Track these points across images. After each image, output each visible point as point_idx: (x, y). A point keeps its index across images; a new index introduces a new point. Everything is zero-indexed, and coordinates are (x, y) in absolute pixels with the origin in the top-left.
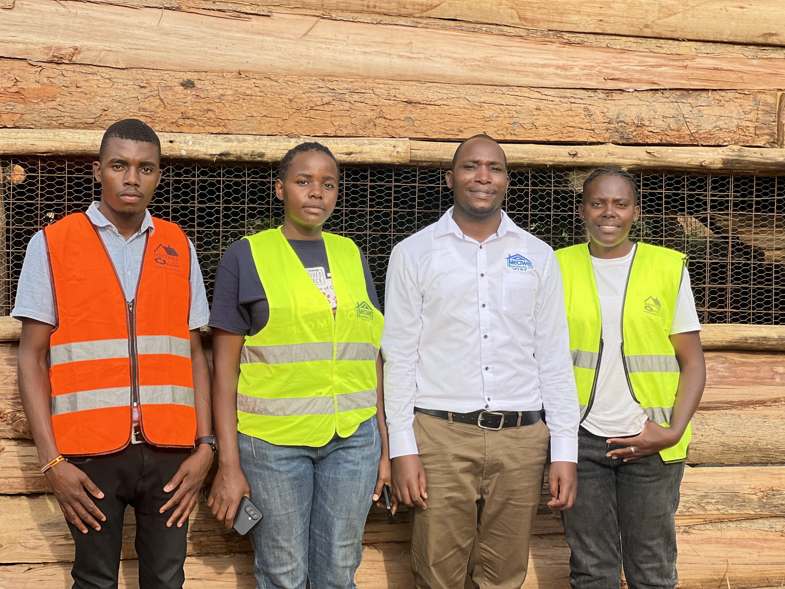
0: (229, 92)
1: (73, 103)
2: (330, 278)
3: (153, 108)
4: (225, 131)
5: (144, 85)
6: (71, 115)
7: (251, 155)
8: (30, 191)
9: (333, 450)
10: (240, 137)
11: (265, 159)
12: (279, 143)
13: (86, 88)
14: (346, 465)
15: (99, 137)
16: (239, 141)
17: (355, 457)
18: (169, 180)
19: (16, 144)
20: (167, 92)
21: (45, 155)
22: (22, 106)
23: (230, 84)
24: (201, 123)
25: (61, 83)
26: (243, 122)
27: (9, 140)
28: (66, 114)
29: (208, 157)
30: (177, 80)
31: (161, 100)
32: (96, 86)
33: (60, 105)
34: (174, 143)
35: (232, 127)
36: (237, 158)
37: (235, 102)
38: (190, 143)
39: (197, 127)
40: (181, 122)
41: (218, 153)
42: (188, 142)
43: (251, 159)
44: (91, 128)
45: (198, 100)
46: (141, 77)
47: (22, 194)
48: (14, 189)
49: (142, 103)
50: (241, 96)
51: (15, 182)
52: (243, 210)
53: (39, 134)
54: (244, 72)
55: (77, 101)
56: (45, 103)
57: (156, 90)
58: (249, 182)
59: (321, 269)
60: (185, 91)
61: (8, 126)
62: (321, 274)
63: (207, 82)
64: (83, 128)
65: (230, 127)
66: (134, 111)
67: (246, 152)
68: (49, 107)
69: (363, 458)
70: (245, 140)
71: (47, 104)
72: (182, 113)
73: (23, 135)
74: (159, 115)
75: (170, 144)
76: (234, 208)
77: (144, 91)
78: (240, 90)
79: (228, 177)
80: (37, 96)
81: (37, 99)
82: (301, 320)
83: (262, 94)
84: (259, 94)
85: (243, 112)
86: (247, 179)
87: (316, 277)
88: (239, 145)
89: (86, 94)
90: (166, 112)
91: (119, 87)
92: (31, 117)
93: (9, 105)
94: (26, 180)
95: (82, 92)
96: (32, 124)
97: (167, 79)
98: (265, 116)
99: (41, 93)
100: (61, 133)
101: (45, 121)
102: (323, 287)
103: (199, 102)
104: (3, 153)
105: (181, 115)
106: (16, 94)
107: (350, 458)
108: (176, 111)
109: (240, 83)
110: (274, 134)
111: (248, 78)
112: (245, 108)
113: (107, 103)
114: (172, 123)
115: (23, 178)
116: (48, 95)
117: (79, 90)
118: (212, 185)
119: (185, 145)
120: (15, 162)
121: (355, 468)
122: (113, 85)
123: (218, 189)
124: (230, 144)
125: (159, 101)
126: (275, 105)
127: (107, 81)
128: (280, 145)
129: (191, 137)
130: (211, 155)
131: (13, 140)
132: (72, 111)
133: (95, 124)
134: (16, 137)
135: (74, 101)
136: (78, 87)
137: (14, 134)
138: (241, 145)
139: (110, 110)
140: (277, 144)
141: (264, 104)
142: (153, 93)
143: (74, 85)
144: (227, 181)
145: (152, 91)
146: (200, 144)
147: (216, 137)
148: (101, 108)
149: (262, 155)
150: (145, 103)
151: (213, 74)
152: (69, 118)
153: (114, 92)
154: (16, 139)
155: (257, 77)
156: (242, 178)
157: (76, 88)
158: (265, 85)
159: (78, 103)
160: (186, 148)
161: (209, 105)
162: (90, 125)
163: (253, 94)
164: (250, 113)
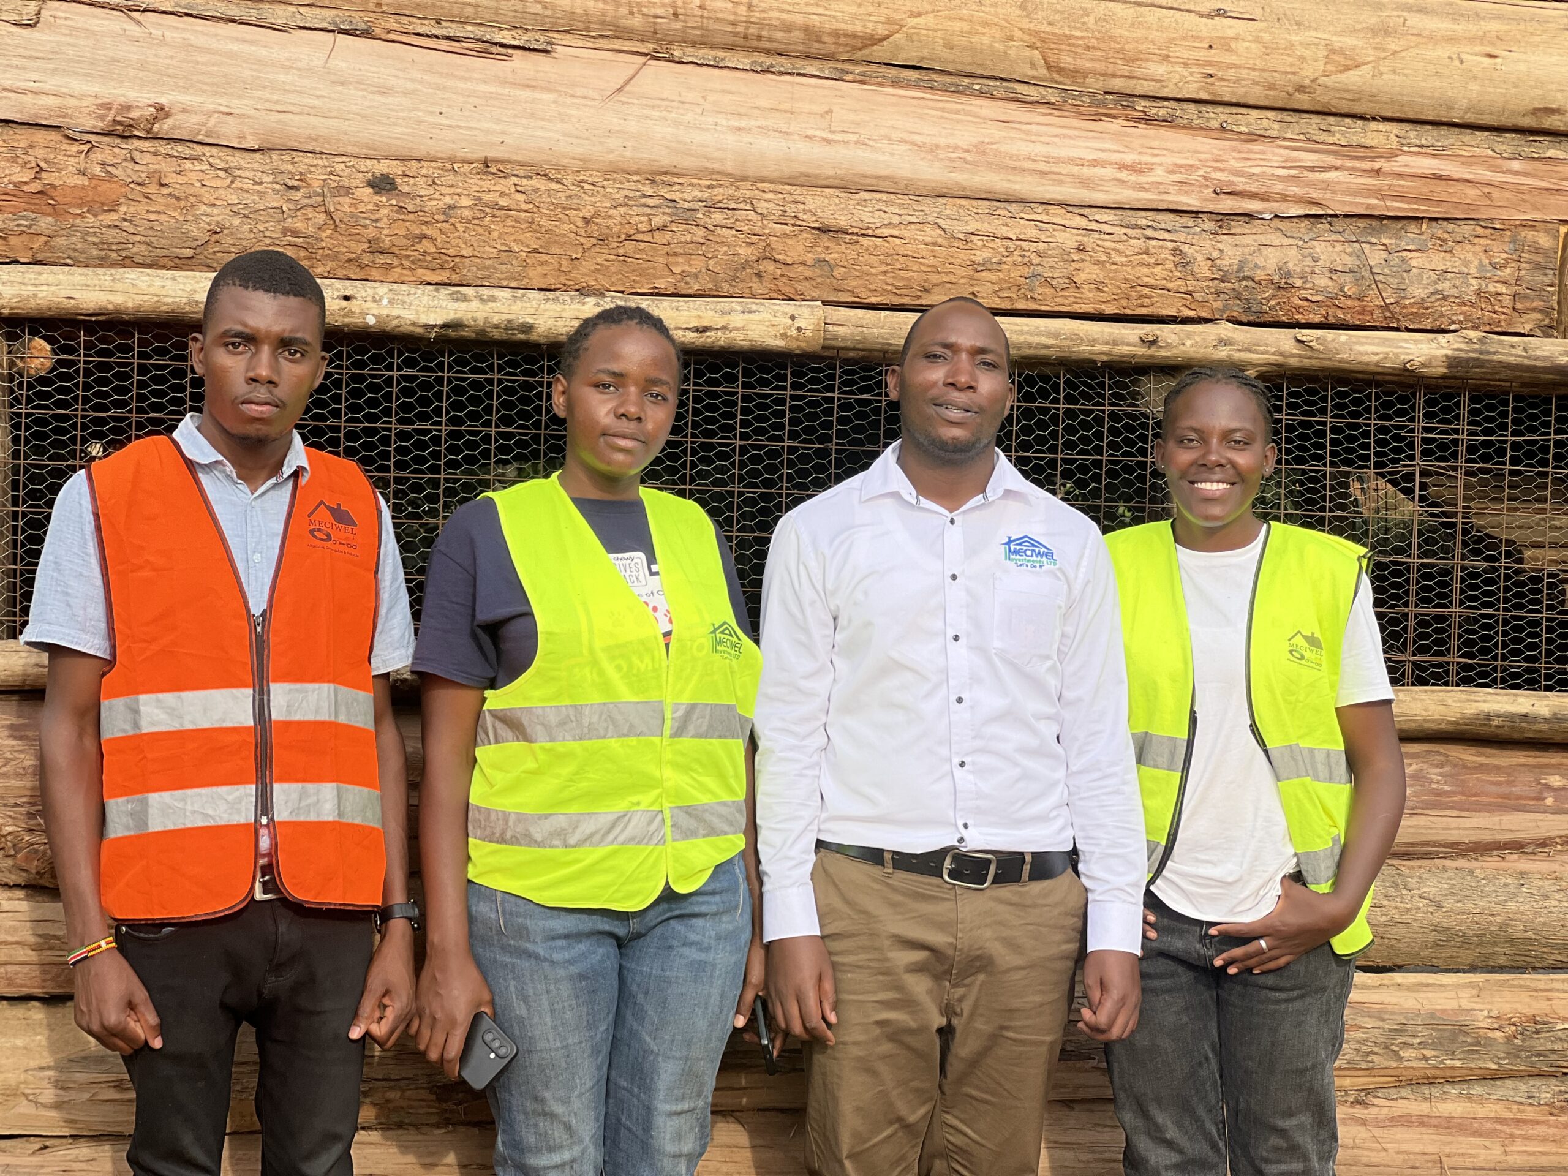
0: (465, 202)
1: (153, 217)
2: (657, 574)
3: (312, 231)
4: (455, 278)
5: (296, 183)
6: (148, 240)
7: (506, 329)
8: (61, 390)
9: (660, 919)
10: (485, 292)
11: (533, 337)
12: (562, 306)
13: (178, 186)
14: (686, 951)
15: (202, 285)
16: (482, 300)
17: (704, 935)
18: (341, 374)
19: (35, 295)
20: (340, 199)
21: (94, 319)
22: (50, 219)
23: (466, 185)
24: (406, 263)
25: (129, 176)
26: (490, 262)
27: (23, 287)
28: (138, 238)
29: (420, 330)
30: (361, 175)
31: (327, 213)
32: (199, 185)
33: (125, 220)
34: (353, 302)
35: (468, 271)
36: (477, 334)
37: (477, 222)
38: (385, 302)
39: (398, 270)
40: (366, 259)
41: (439, 322)
42: (380, 300)
43: (505, 337)
44: (187, 267)
45: (403, 217)
46: (290, 167)
47: (46, 396)
48: (30, 386)
49: (289, 220)
50: (488, 210)
51: (33, 372)
52: (487, 439)
53: (83, 278)
54: (496, 161)
55: (159, 212)
56: (95, 216)
57: (319, 195)
58: (500, 382)
59: (640, 557)
60: (377, 198)
61: (22, 260)
62: (640, 566)
63: (421, 181)
64: (171, 268)
65: (464, 272)
66: (274, 235)
67: (495, 321)
68: (104, 223)
69: (718, 938)
70: (493, 299)
71: (101, 217)
72: (370, 242)
73: (51, 279)
74: (324, 244)
75: (344, 303)
76: (469, 433)
77: (294, 195)
78: (486, 197)
79: (458, 372)
80: (80, 202)
81: (80, 206)
82: (602, 656)
83: (531, 206)
84: (525, 207)
85: (493, 243)
86: (496, 376)
87: (628, 572)
88: (481, 307)
89: (178, 199)
90: (338, 239)
91: (245, 187)
92: (68, 242)
93: (24, 218)
94: (54, 369)
95: (170, 194)
96: (69, 258)
97: (340, 173)
98: (536, 251)
99: (88, 196)
100: (127, 276)
101: (95, 252)
102: (644, 591)
103: (403, 220)
104: (10, 314)
105: (367, 245)
106: (38, 196)
107: (693, 937)
108: (358, 237)
109: (487, 185)
110: (553, 287)
111: (503, 174)
112: (495, 234)
113: (219, 219)
114: (350, 260)
115: (48, 364)
116: (102, 199)
117: (165, 191)
118: (426, 386)
119: (375, 305)
120: (34, 333)
121: (702, 956)
122: (232, 182)
123: (439, 395)
124: (463, 305)
125: (323, 216)
126: (555, 229)
127: (222, 174)
128: (563, 310)
129: (386, 290)
130: (426, 326)
131: (30, 288)
132: (150, 233)
133: (194, 260)
134: (37, 282)
135: (155, 212)
136: (162, 185)
137: (32, 276)
138: (487, 308)
139: (226, 232)
140: (558, 307)
141: (534, 226)
142: (312, 201)
143: (155, 180)
144: (458, 379)
145: (310, 197)
146: (403, 303)
147: (437, 290)
148: (209, 228)
149: (528, 328)
150: (295, 220)
151: (432, 164)
152: (144, 247)
153: (233, 197)
154: (36, 285)
155: (521, 173)
156: (486, 373)
157: (158, 187)
158: (536, 190)
159: (162, 217)
160: (375, 312)
161: (424, 227)
162: (185, 261)
163: (512, 207)
164: (506, 245)
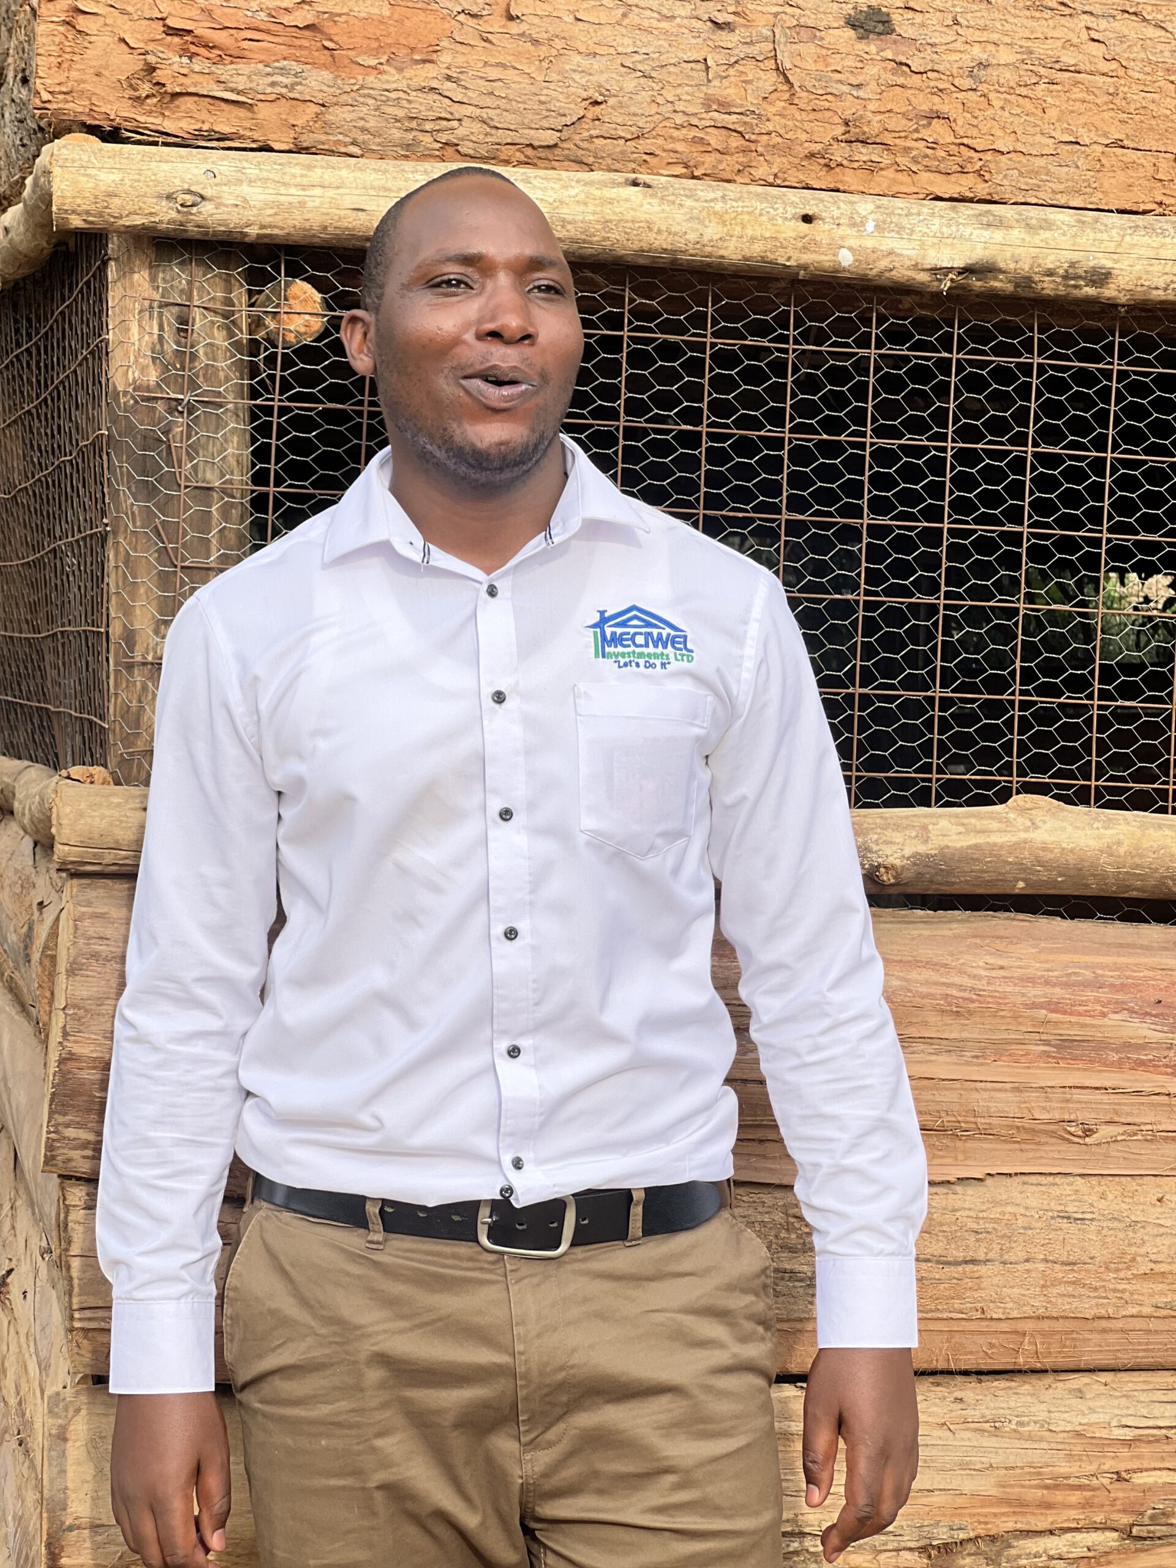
0: (1006, 56)
1: (494, 73)
3: (752, 101)
4: (982, 190)
5: (730, 18)
6: (484, 114)
7: (1066, 277)
10: (1032, 213)
11: (1109, 292)
12: (1160, 239)
13: (536, 20)
15: (572, 192)
18: (786, 351)
19: (302, 204)
20: (801, 47)
22: (326, 75)
23: (1008, 27)
24: (903, 161)
26: (1040, 162)
27: (283, 190)
28: (469, 110)
29: (923, 277)
30: (835, 6)
31: (780, 70)
32: (570, 19)
33: (449, 78)
34: (817, 225)
35: (1005, 179)
36: (1017, 285)
37: (1023, 91)
38: (870, 226)
39: (890, 173)
40: (839, 153)
41: (959, 263)
42: (863, 224)
43: (1062, 291)
44: (546, 163)
45: (901, 80)
47: (312, 379)
48: (288, 362)
49: (716, 83)
50: (1043, 71)
51: (291, 338)
52: (1018, 465)
53: (380, 176)
55: (504, 66)
56: (400, 70)
57: (766, 39)
58: (1042, 369)
60: (861, 46)
61: (276, 146)
63: (933, 18)
64: (520, 163)
65: (998, 178)
66: (690, 109)
67: (1049, 263)
68: (415, 84)
70: (1047, 225)
71: (409, 73)
72: (847, 124)
74: (770, 126)
75: (804, 227)
76: (990, 454)
77: (725, 38)
78: (1040, 49)
79: (974, 352)
80: (375, 45)
81: (376, 52)
83: (1114, 65)
84: (1105, 67)
85: (1046, 127)
86: (1037, 360)
88: (1028, 239)
89: (536, 42)
90: (794, 119)
91: (646, 23)
92: (354, 116)
93: (283, 71)
94: (326, 334)
95: (523, 35)
96: (354, 143)
97: (801, 4)
98: (1118, 144)
99: (388, 35)
101: (396, 134)
103: (903, 86)
104: (259, 236)
105: (843, 129)
106: (306, 33)
108: (828, 114)
109: (1041, 27)
110: (1142, 207)
111: (1067, 11)
112: (1053, 113)
113: (602, 79)
114: (812, 155)
115: (316, 324)
116: (412, 42)
117: (514, 28)
118: (921, 374)
119: (853, 232)
120: (294, 272)
122: (624, 15)
123: (942, 390)
124: (998, 235)
125: (773, 77)
126: (1152, 106)
128: (1163, 245)
129: (870, 207)
130: (934, 270)
131: (293, 191)
132: (489, 101)
133: (557, 151)
134: (305, 181)
135: (498, 65)
136: (511, 18)
137: (297, 171)
138: (1037, 240)
139: (612, 101)
140: (1156, 241)
141: (1117, 101)
142: (754, 50)
143: (500, 10)
144: (974, 364)
145: (751, 43)
146: (900, 228)
147: (953, 209)
148: (585, 95)
149: (1100, 277)
150: (725, 83)
152: (477, 127)
153: (627, 41)
154: (304, 188)
155: (1097, 8)
156: (1020, 355)
157: (504, 21)
158: (1122, 39)
159: (510, 75)
160: (853, 243)
161: (936, 99)
162: (543, 153)
163: (1082, 67)
164: (1070, 132)
